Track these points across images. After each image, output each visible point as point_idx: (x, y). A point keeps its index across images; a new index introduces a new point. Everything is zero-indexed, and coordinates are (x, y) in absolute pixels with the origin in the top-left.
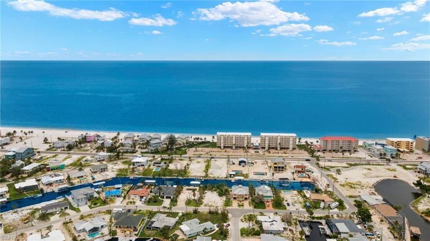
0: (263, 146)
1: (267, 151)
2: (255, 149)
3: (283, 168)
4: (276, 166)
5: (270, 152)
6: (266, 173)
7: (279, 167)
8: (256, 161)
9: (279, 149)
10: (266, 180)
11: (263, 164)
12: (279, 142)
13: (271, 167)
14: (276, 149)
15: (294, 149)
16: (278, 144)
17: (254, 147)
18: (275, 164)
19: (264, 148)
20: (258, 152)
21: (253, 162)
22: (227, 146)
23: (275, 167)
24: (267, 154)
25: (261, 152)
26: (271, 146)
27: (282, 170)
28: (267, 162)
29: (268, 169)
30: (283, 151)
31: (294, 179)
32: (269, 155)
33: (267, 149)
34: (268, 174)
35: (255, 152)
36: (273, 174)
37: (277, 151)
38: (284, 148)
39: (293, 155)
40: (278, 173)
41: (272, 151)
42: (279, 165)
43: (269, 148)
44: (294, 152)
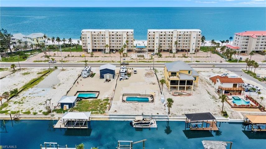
0: (151, 48)
1: (157, 54)
2: (139, 52)
3: (190, 83)
4: (174, 78)
5: (160, 56)
6: (152, 96)
7: (182, 82)
8: (135, 69)
9: (174, 51)
10: (152, 117)
11: (148, 74)
12: (174, 40)
13: (163, 82)
14: (171, 51)
15: (197, 51)
16: (174, 43)
17: (137, 50)
18: (174, 74)
19: (153, 51)
20: (143, 56)
21: (129, 71)
22: (97, 48)
23: (173, 82)
24: (156, 58)
25: (147, 56)
26: (163, 48)
27: (188, 88)
28: (156, 71)
29: (157, 86)
30: (181, 54)
31: (225, 115)
32: (160, 59)
33: (156, 51)
34: (156, 99)
35: (139, 56)
36: (170, 101)
37: (172, 55)
38: (182, 51)
39: (198, 59)
40: (180, 95)
41: (164, 54)
42: (183, 78)
43: (160, 51)
44: (198, 54)
